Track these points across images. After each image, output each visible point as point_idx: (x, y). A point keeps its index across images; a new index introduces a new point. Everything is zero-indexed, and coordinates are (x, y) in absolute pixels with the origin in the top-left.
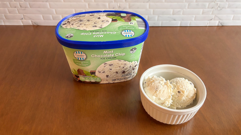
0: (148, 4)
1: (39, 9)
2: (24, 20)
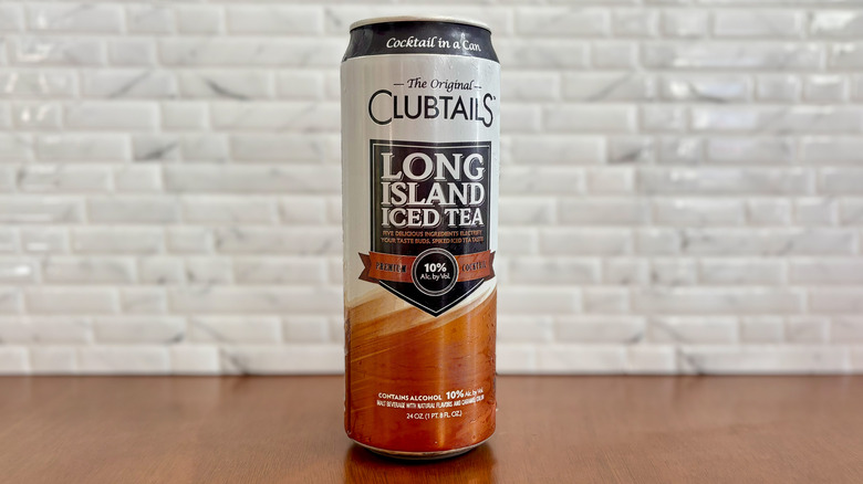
0: (783, 263)
1: (276, 290)
2: (183, 348)
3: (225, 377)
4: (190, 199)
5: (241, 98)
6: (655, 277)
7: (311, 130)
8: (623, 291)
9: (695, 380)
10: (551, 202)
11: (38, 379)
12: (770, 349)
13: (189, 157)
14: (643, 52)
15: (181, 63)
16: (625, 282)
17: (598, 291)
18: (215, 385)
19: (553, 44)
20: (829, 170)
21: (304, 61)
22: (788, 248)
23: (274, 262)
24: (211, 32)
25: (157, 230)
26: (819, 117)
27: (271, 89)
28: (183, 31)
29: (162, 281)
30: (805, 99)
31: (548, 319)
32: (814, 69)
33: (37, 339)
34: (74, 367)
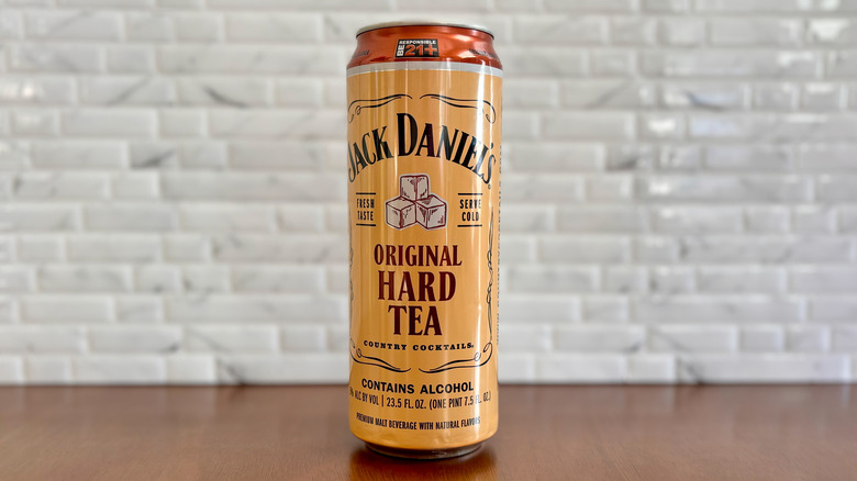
0: (781, 272)
1: (272, 298)
2: (179, 358)
3: (221, 387)
4: (188, 207)
5: (240, 105)
6: (654, 285)
7: (310, 137)
8: (623, 300)
9: (695, 389)
10: (550, 210)
11: (31, 389)
12: (769, 357)
13: (186, 165)
14: (641, 61)
15: (180, 70)
16: (624, 290)
17: (597, 299)
18: (211, 395)
19: (551, 52)
20: (825, 179)
21: (303, 69)
22: (786, 257)
23: (271, 270)
24: (211, 40)
25: (154, 238)
26: (815, 126)
27: (270, 97)
28: (182, 38)
29: (158, 289)
30: (803, 108)
31: (547, 328)
32: (811, 78)
33: (31, 349)
34: (68, 377)
